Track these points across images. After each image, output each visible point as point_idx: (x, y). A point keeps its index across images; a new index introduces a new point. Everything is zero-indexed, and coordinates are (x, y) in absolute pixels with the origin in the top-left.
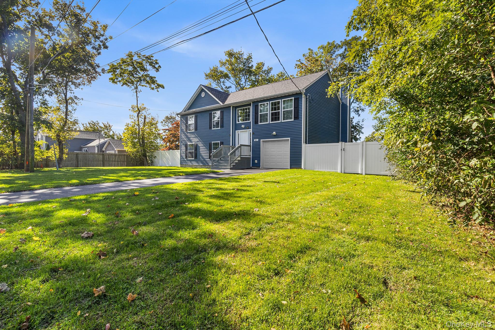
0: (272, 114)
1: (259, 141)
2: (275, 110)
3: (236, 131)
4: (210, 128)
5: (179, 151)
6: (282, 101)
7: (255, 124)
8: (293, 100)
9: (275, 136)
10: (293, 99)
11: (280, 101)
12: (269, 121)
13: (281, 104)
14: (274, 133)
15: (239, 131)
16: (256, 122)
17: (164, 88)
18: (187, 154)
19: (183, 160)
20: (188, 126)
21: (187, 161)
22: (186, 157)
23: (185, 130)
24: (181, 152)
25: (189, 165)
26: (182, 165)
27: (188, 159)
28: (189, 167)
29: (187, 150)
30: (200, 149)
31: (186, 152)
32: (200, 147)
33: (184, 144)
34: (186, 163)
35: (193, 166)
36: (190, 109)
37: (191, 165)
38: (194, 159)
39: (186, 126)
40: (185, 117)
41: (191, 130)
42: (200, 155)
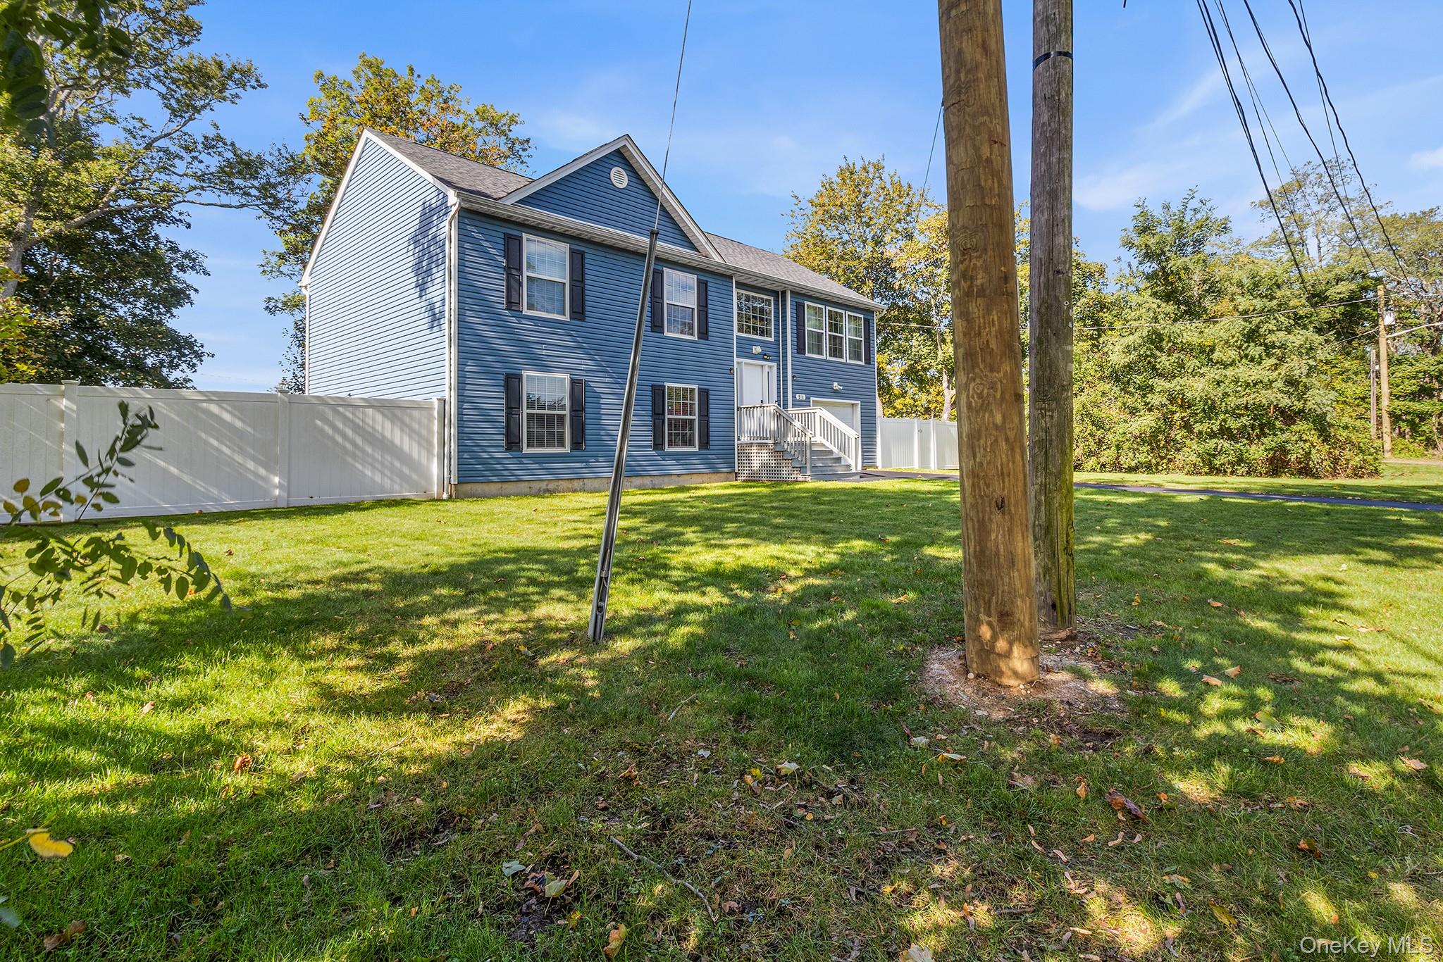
1: (807, 400)
4: (657, 326)
6: (847, 315)
7: (798, 353)
8: (863, 322)
9: (836, 394)
10: (863, 319)
11: (844, 315)
12: (826, 354)
13: (846, 321)
14: (836, 386)
16: (799, 348)
18: (519, 427)
19: (484, 455)
20: (520, 284)
21: (515, 461)
22: (512, 443)
23: (499, 299)
24: (465, 412)
25: (526, 484)
26: (467, 488)
27: (526, 450)
28: (533, 491)
29: (519, 406)
30: (603, 406)
31: (509, 415)
32: (603, 396)
33: (487, 372)
34: (505, 473)
35: (557, 483)
36: (534, 201)
37: (545, 483)
38: (567, 449)
39: (513, 282)
40: (499, 232)
41: (543, 309)
42: (602, 432)
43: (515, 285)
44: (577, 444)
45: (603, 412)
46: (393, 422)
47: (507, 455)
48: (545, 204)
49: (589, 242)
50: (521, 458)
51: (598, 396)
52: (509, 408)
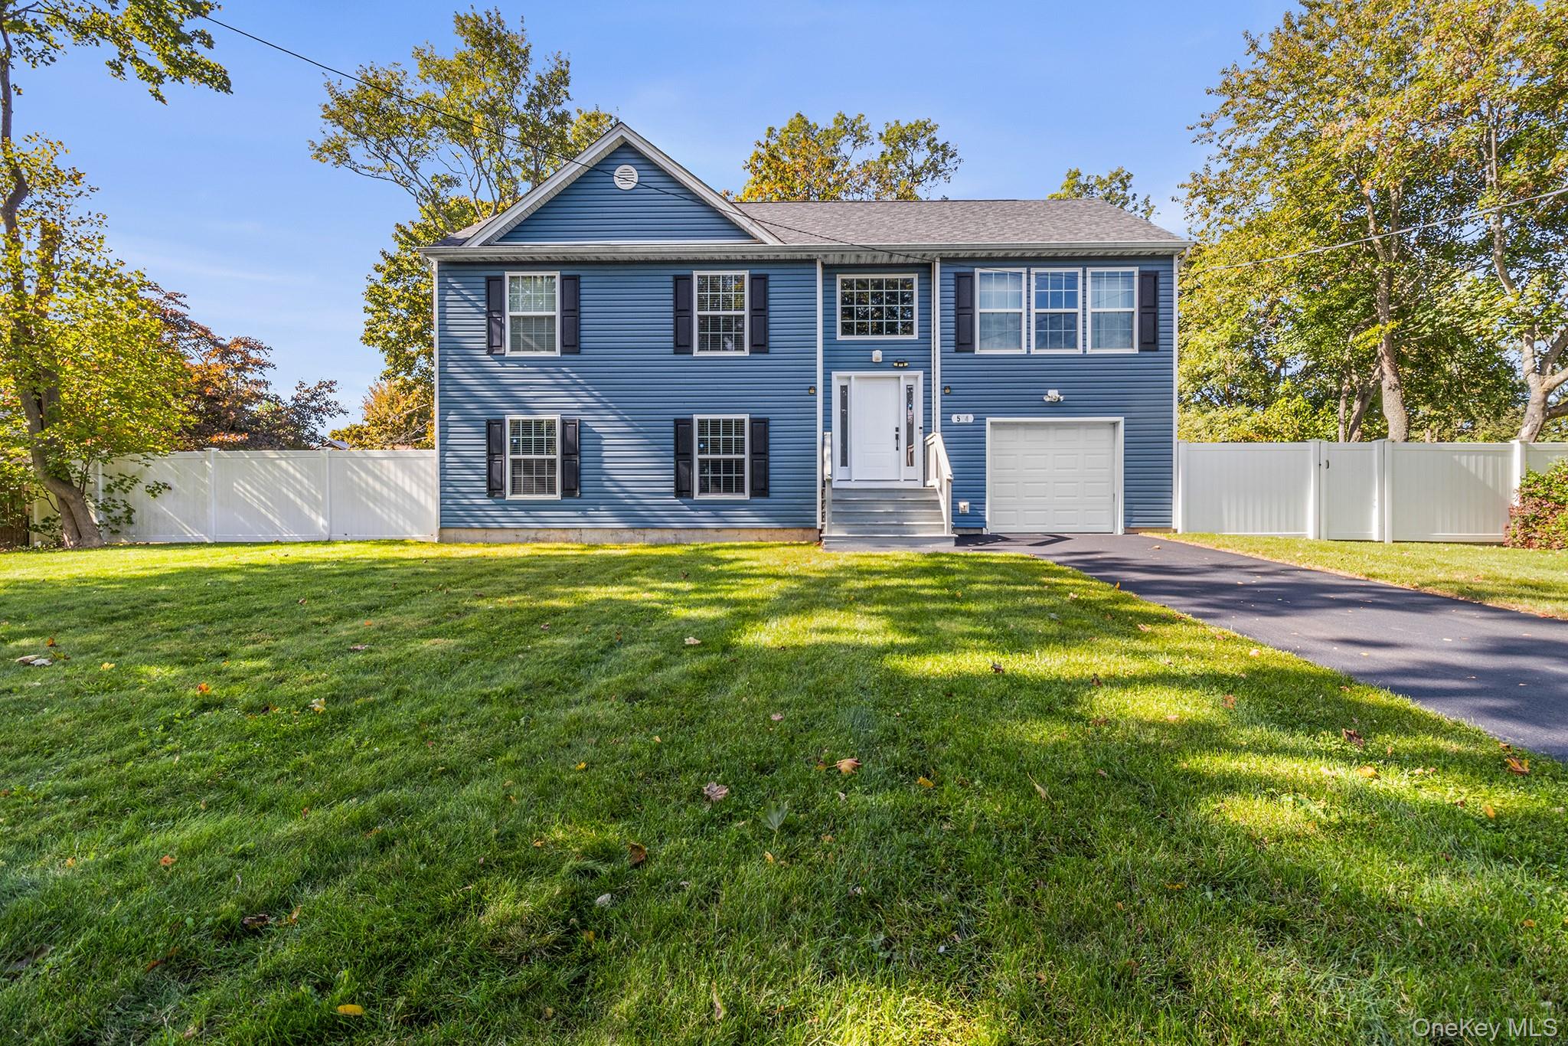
0: (1041, 320)
1: (979, 424)
2: (1056, 301)
3: (835, 374)
4: (682, 346)
5: (435, 453)
6: (1089, 274)
7: (957, 351)
8: (1136, 280)
9: (1055, 408)
10: (1136, 274)
11: (1080, 274)
12: (1028, 345)
13: (1084, 284)
14: (1053, 394)
15: (853, 374)
16: (963, 342)
17: (225, 85)
18: (502, 474)
19: (465, 501)
20: (502, 327)
21: (499, 508)
22: (494, 489)
23: (478, 346)
24: (448, 460)
25: (513, 532)
26: (451, 533)
27: (509, 497)
28: (520, 539)
29: (502, 452)
30: (605, 448)
31: (490, 463)
32: (604, 436)
33: (469, 420)
34: (487, 519)
35: (547, 532)
36: (521, 235)
37: (534, 531)
38: (557, 496)
39: (494, 325)
40: (480, 278)
41: (529, 348)
42: (604, 478)
43: (495, 328)
44: (568, 492)
45: (605, 454)
46: (403, 471)
47: (490, 501)
48: (532, 235)
49: (584, 263)
50: (506, 506)
51: (599, 437)
52: (490, 454)
